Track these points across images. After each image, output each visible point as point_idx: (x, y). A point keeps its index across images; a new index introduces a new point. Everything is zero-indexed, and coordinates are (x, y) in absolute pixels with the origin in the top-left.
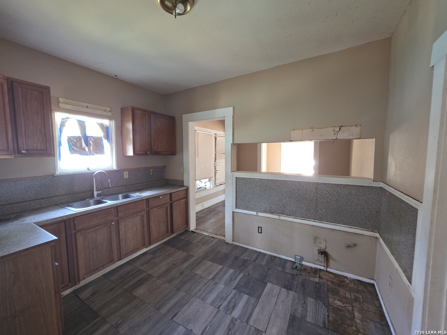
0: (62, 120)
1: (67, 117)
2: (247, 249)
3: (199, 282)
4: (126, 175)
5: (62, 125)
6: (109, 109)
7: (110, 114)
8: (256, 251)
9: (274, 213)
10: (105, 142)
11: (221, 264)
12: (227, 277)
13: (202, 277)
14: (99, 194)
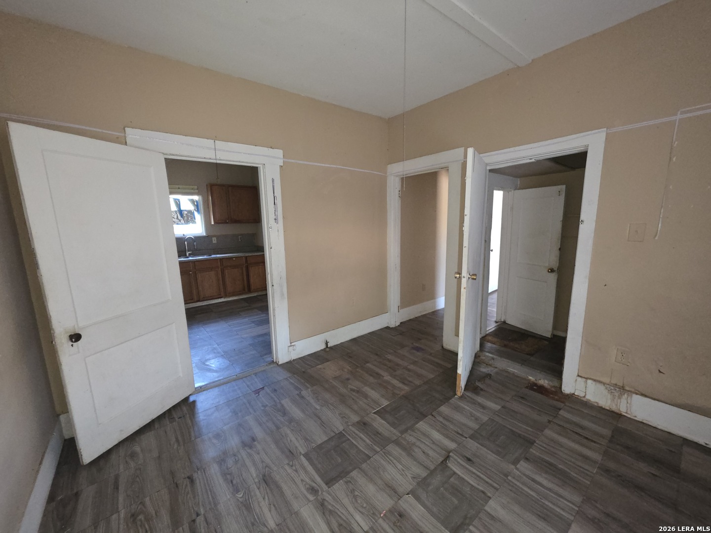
4: (214, 240)
6: (196, 187)
7: (197, 191)
10: (196, 213)
14: (189, 252)
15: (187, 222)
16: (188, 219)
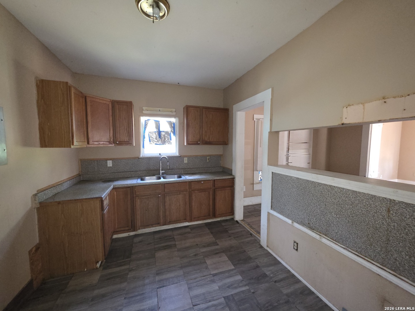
0: (145, 122)
1: (148, 119)
2: (279, 263)
3: (201, 271)
4: (186, 160)
5: (146, 125)
6: (174, 110)
7: (174, 113)
8: (289, 271)
9: (313, 229)
10: (172, 134)
11: (234, 265)
12: (229, 280)
13: (207, 268)
14: (163, 172)
15: (164, 143)
16: (165, 139)
